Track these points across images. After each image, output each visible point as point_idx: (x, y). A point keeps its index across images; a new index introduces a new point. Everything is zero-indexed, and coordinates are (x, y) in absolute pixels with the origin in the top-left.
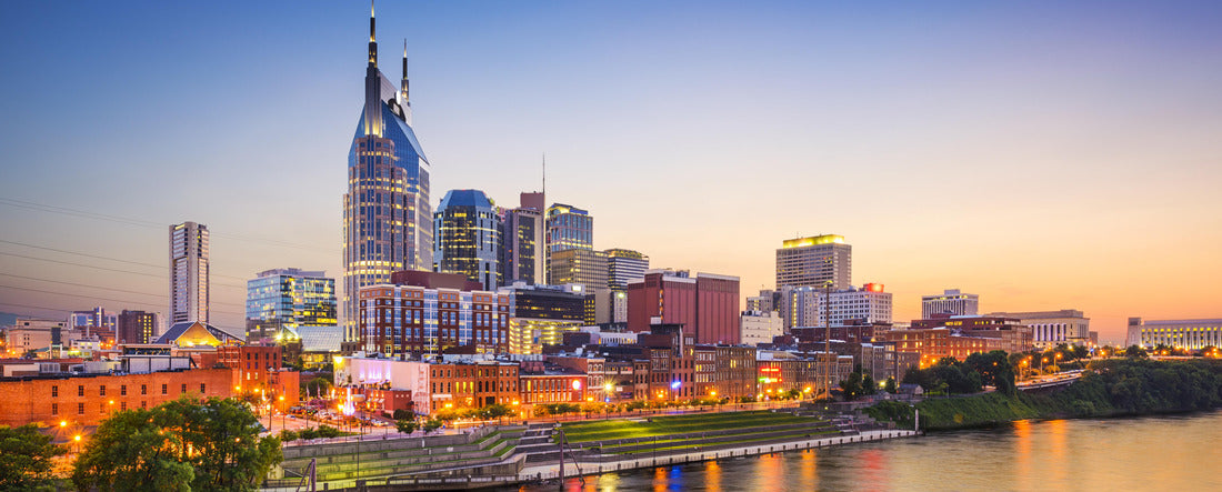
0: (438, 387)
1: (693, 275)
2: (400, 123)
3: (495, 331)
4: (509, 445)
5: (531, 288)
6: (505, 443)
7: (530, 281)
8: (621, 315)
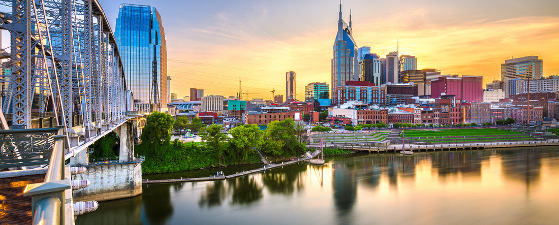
0: (360, 117)
1: (460, 76)
2: (349, 36)
3: (379, 99)
4: (384, 137)
5: (393, 84)
6: (382, 136)
7: (393, 82)
8: (428, 92)
